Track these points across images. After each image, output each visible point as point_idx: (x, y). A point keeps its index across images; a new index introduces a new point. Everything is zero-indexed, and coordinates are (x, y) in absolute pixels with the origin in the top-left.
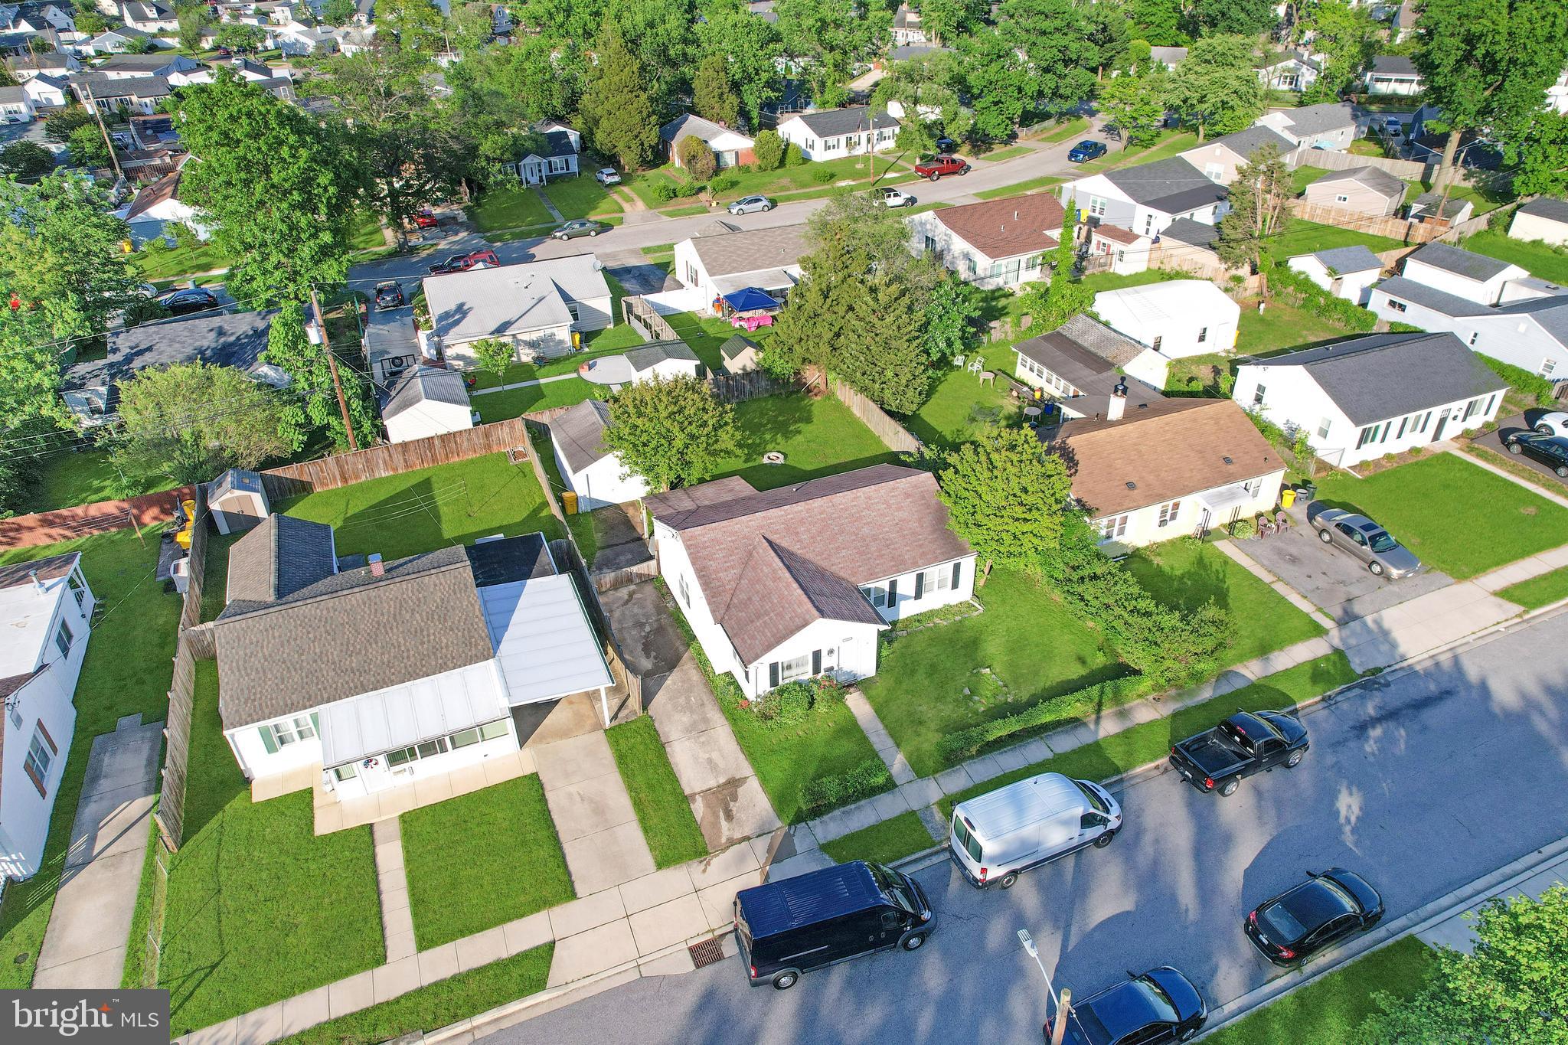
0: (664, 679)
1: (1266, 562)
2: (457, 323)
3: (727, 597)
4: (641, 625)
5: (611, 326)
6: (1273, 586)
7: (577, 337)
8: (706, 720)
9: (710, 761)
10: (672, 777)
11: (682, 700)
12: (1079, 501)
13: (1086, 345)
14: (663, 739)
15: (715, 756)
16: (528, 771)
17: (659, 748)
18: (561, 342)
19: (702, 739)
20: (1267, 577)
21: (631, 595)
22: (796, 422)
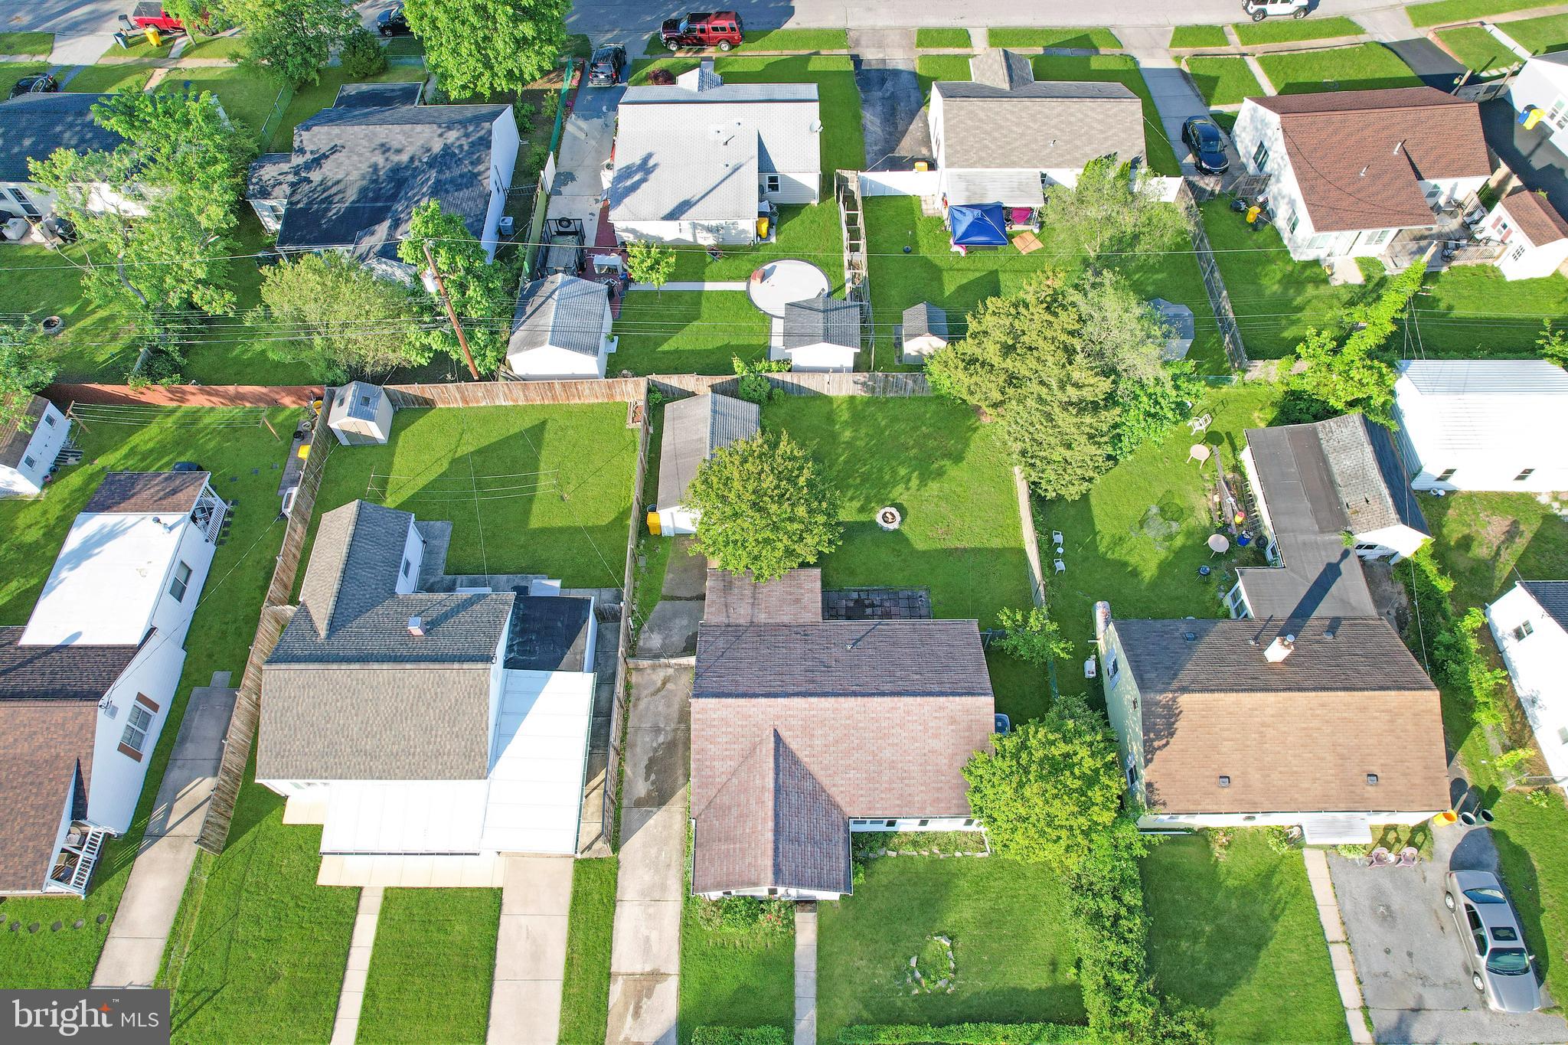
0: (648, 815)
1: (1348, 907)
2: (634, 187)
3: (712, 792)
4: (657, 730)
5: (815, 202)
6: (1333, 948)
7: (764, 226)
8: (663, 888)
9: (647, 939)
10: (607, 944)
11: (653, 851)
12: (1149, 785)
13: (1335, 469)
14: (619, 895)
15: (654, 936)
16: (496, 885)
17: (610, 903)
18: (744, 231)
19: (651, 910)
20: (1333, 930)
21: (664, 684)
22: (944, 456)
